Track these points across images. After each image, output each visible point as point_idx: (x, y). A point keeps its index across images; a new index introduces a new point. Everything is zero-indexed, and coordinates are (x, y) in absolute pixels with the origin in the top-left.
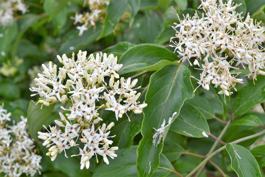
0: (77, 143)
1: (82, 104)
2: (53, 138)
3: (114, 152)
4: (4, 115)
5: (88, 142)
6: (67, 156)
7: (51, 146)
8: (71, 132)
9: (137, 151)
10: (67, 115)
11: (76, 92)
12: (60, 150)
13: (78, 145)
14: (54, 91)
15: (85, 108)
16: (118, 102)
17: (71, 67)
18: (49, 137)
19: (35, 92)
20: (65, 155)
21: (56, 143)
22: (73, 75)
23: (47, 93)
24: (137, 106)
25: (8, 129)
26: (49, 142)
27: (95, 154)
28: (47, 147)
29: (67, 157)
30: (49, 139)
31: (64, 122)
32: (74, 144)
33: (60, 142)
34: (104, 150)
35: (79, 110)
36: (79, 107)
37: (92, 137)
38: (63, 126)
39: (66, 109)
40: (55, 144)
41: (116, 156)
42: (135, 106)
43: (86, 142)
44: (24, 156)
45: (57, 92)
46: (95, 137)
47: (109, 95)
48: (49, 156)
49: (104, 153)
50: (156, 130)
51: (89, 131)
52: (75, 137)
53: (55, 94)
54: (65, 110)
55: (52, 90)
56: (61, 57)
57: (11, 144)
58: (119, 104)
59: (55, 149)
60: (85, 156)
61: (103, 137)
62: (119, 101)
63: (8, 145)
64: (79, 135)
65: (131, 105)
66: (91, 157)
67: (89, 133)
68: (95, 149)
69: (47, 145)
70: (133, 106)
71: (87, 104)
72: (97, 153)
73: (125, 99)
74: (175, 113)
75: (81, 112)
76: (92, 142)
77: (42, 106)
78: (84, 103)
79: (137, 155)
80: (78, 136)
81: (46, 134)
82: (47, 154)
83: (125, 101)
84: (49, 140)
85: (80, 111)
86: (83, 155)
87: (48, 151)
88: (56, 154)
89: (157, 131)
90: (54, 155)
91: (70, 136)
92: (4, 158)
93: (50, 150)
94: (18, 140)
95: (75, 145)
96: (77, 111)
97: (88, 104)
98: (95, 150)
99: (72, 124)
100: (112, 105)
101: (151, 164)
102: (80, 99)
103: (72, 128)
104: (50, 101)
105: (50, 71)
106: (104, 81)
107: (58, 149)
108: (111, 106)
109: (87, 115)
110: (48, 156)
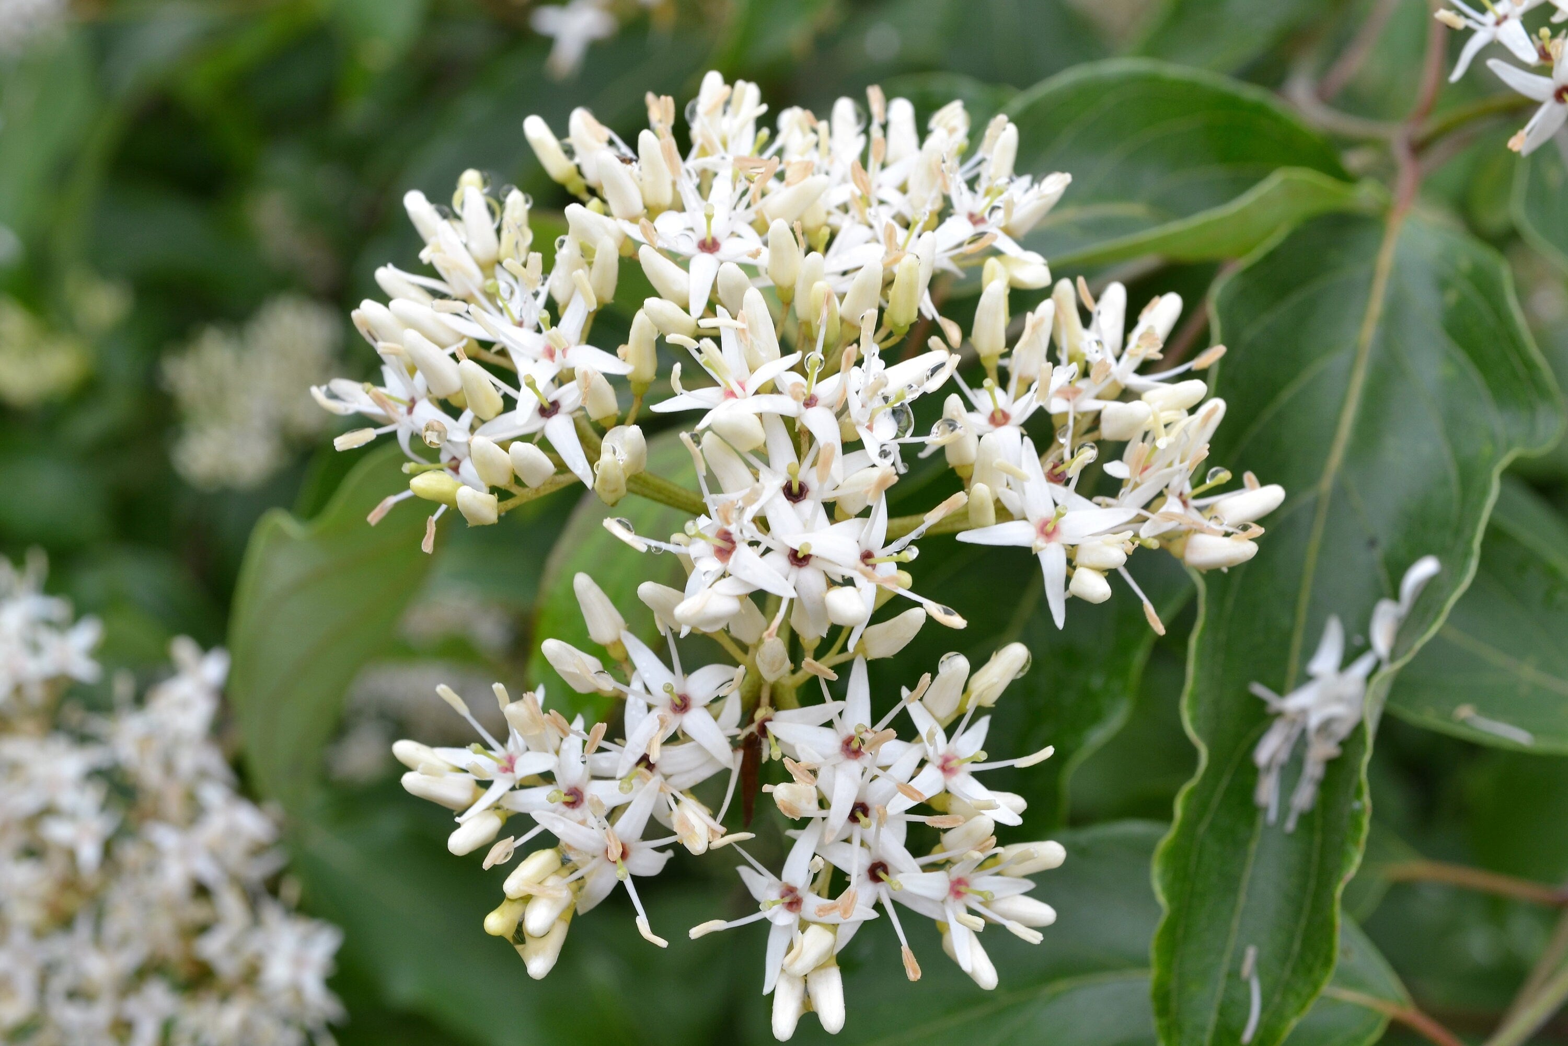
0: (731, 824)
1: (782, 499)
2: (522, 787)
3: (1030, 885)
4: (49, 639)
5: (823, 813)
6: (655, 931)
7: (521, 854)
8: (675, 734)
9: (1156, 869)
10: (647, 590)
11: (731, 394)
12: (589, 882)
13: (741, 843)
14: (527, 400)
15: (807, 526)
16: (1057, 477)
17: (651, 201)
18: (485, 784)
19: (361, 421)
20: (642, 923)
21: (558, 829)
22: (683, 262)
23: (467, 417)
24: (1200, 509)
25: (83, 739)
26: (493, 823)
27: (878, 906)
28: (487, 864)
29: (662, 943)
30: (490, 797)
31: (614, 654)
32: (713, 832)
33: (592, 821)
34: (956, 871)
35: (762, 548)
36: (762, 523)
37: (855, 766)
38: (608, 684)
39: (654, 543)
40: (548, 840)
41: (1045, 913)
42: (1185, 503)
43: (810, 808)
44: (203, 929)
45: (548, 410)
46: (885, 768)
47: (978, 420)
48: (509, 936)
49: (951, 899)
50: (1275, 702)
51: (829, 724)
52: (706, 773)
53: (538, 423)
54: (643, 548)
55: (511, 391)
56: (560, 129)
57: (108, 849)
58: (1066, 494)
59: (552, 881)
60: (804, 926)
61: (946, 768)
62: (1073, 471)
63: (89, 853)
64: (740, 755)
65: (1160, 494)
66: (847, 933)
67: (831, 741)
68: (877, 871)
69: (482, 851)
70: (1172, 505)
71: (819, 491)
72: (895, 903)
73: (1116, 450)
74: (1426, 568)
75: (779, 561)
76: (860, 810)
77: (431, 529)
78: (795, 488)
79: (1162, 899)
80: (733, 761)
81: (466, 756)
82: (495, 922)
83: (1113, 469)
84: (496, 807)
85: (768, 550)
86: (781, 918)
87: (496, 898)
88: (560, 918)
89: (1279, 714)
90: (553, 925)
91: (667, 770)
92: (59, 947)
93: (512, 885)
94: (158, 815)
95: (719, 843)
96: (744, 555)
97: (829, 496)
98: (882, 875)
99: (688, 669)
100: (1011, 500)
101: (1259, 964)
102: (762, 455)
103: (682, 705)
104: (503, 481)
105: (473, 245)
106: (930, 311)
107: (577, 875)
108: (1003, 514)
109: (822, 582)
110: (499, 940)
